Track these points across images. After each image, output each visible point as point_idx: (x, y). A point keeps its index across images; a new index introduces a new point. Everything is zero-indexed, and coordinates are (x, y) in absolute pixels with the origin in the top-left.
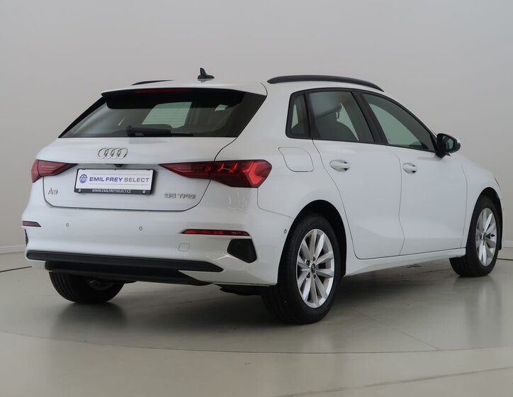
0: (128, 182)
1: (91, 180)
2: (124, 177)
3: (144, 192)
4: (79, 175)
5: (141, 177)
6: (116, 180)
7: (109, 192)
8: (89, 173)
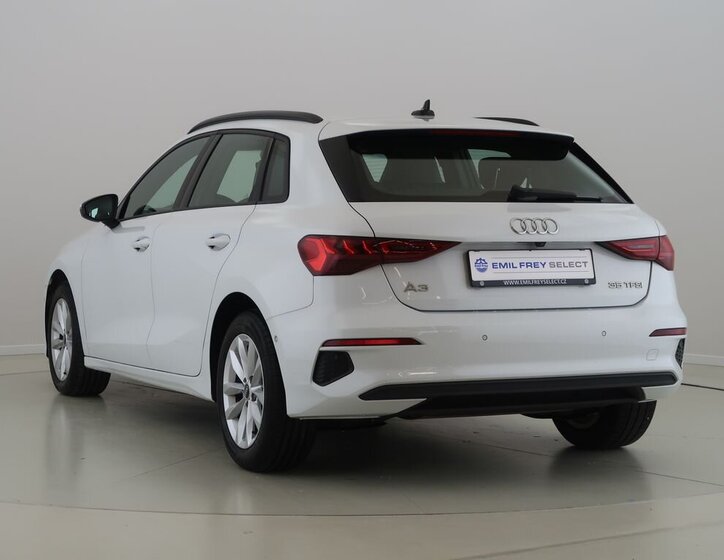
2: (548, 261)
6: (536, 265)
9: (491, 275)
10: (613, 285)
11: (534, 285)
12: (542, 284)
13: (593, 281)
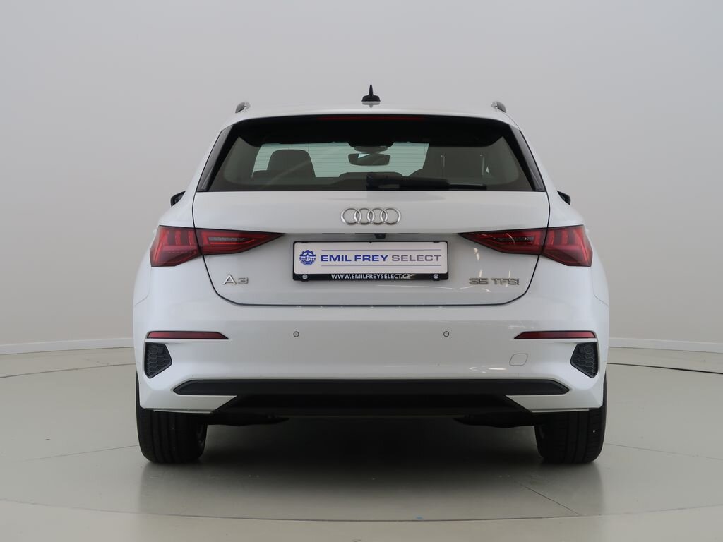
0: (400, 262)
1: (323, 258)
2: (390, 254)
3: (436, 277)
4: (298, 253)
5: (425, 253)
6: (375, 258)
7: (366, 278)
8: (318, 249)
9: (318, 268)
10: (475, 281)
11: (369, 279)
12: (378, 278)
13: (443, 277)
